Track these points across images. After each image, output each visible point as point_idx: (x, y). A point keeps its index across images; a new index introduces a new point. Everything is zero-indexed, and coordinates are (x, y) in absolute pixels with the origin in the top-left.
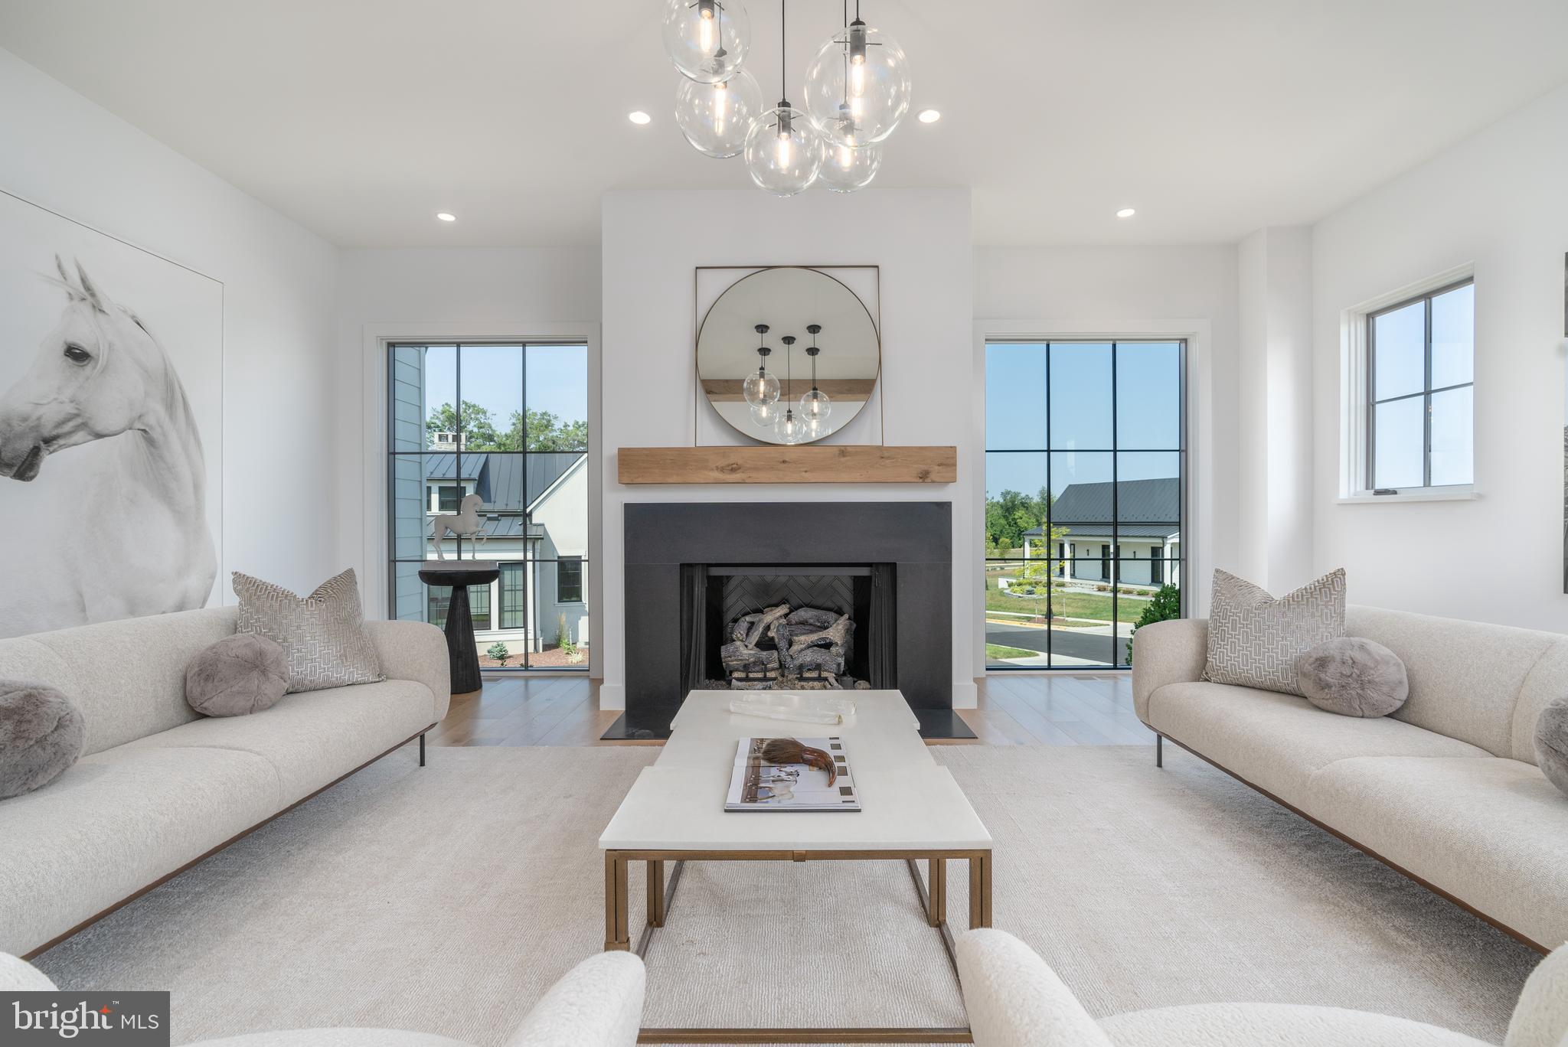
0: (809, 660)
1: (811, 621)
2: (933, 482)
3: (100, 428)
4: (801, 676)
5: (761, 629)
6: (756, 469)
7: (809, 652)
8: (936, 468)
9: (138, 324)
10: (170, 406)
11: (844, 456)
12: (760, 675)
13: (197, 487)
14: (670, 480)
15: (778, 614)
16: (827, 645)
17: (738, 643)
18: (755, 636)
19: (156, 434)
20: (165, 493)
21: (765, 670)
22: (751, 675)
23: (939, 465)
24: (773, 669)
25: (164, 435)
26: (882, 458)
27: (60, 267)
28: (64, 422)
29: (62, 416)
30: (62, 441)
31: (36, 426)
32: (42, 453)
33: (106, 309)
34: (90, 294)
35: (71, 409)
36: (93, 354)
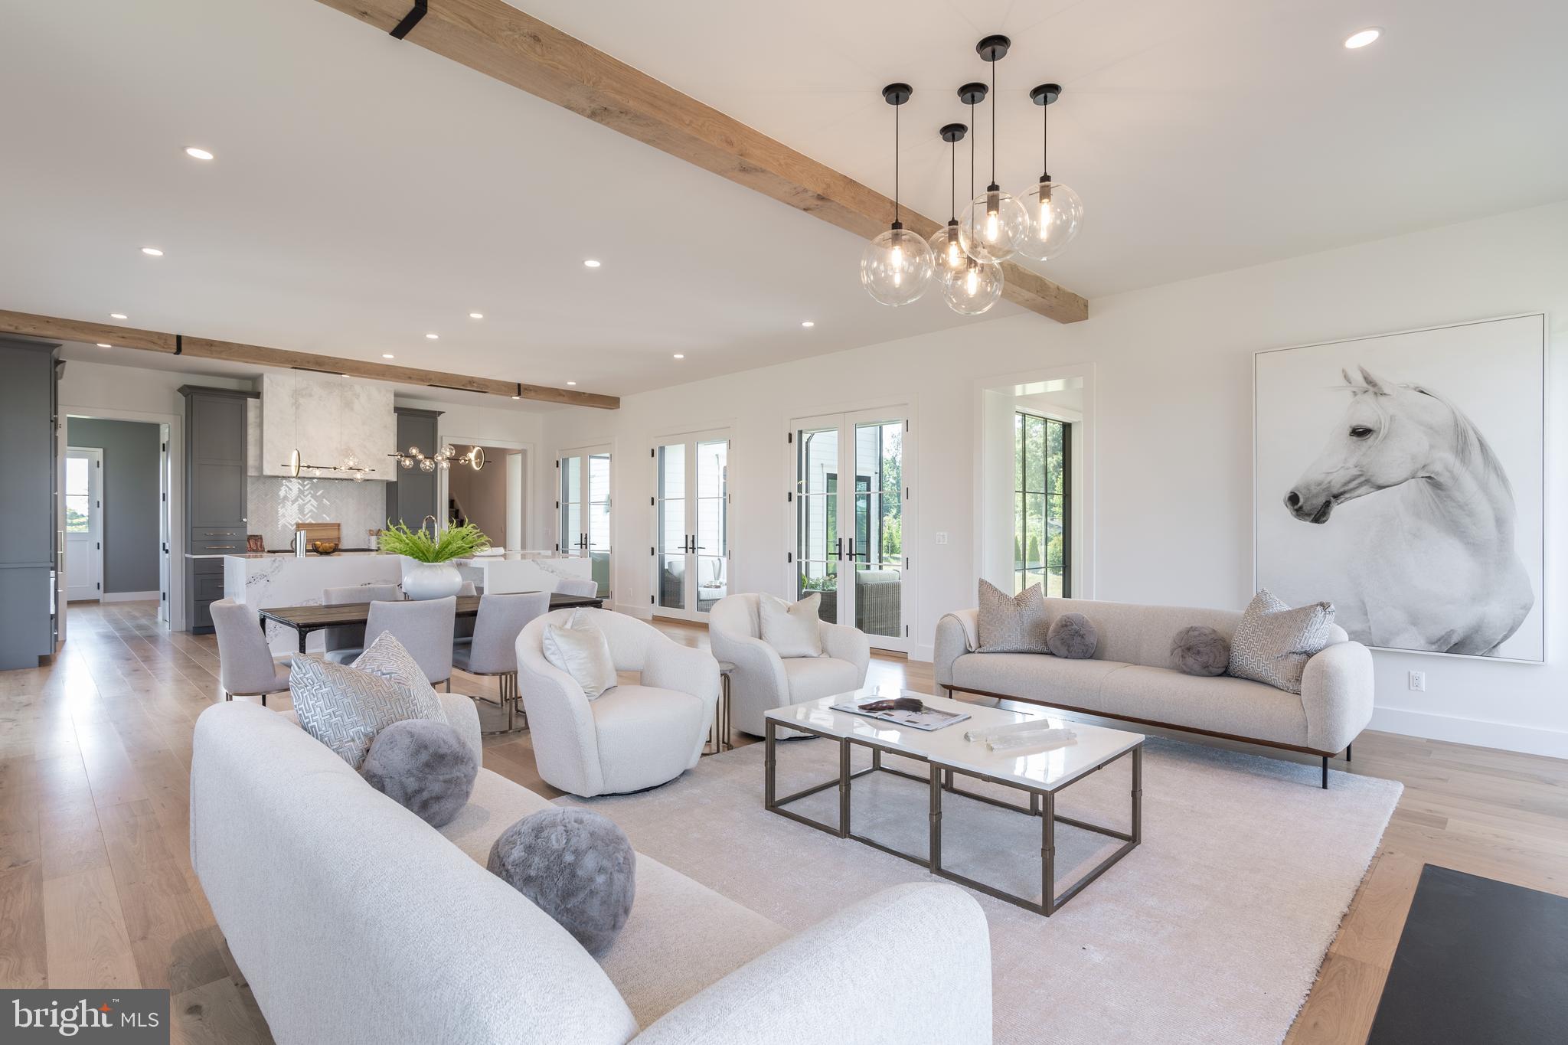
10: (1461, 450)
13: (1501, 521)
19: (1442, 479)
20: (1456, 528)
27: (1346, 377)
28: (1349, 482)
29: (1347, 478)
30: (1347, 496)
31: (1328, 488)
32: (1332, 505)
33: (1386, 392)
34: (1372, 386)
35: (1355, 472)
36: (1375, 428)
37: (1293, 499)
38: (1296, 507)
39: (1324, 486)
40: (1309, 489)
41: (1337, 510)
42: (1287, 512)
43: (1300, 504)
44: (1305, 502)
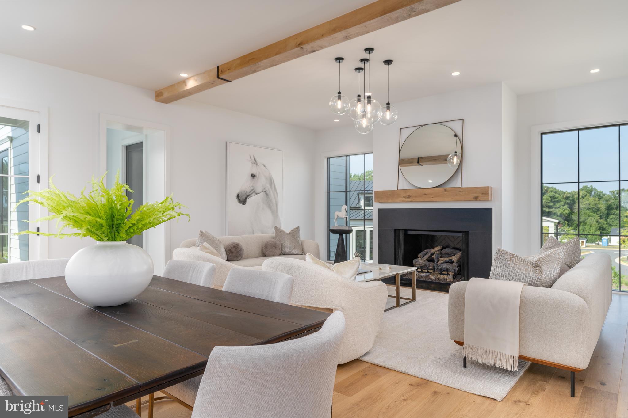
0: (444, 267)
1: (450, 253)
2: (480, 200)
3: (257, 192)
4: (441, 273)
5: (429, 255)
6: (416, 197)
7: (445, 264)
8: (481, 195)
9: (264, 166)
10: (271, 185)
11: (446, 192)
12: (426, 271)
13: (277, 205)
14: (389, 201)
15: (437, 250)
16: (452, 262)
17: (419, 259)
18: (426, 257)
19: (268, 192)
20: (270, 207)
21: (428, 269)
22: (424, 271)
23: (482, 194)
24: (431, 269)
25: (270, 192)
26: (460, 192)
27: (250, 157)
28: (251, 191)
29: (250, 190)
30: (250, 196)
31: (246, 193)
32: (247, 199)
33: (258, 164)
34: (255, 162)
35: (252, 188)
36: (256, 175)
37: (238, 196)
38: (239, 199)
39: (245, 192)
40: (242, 193)
41: (248, 200)
42: (236, 200)
43: (240, 198)
44: (241, 198)
